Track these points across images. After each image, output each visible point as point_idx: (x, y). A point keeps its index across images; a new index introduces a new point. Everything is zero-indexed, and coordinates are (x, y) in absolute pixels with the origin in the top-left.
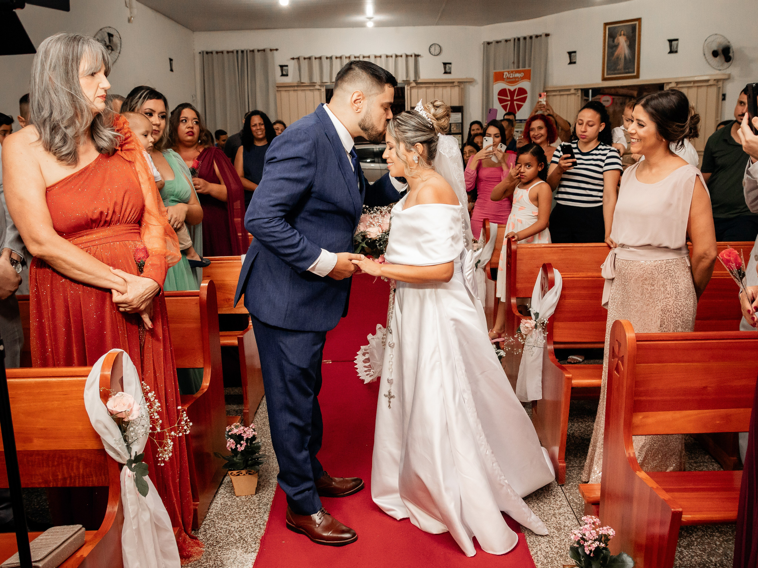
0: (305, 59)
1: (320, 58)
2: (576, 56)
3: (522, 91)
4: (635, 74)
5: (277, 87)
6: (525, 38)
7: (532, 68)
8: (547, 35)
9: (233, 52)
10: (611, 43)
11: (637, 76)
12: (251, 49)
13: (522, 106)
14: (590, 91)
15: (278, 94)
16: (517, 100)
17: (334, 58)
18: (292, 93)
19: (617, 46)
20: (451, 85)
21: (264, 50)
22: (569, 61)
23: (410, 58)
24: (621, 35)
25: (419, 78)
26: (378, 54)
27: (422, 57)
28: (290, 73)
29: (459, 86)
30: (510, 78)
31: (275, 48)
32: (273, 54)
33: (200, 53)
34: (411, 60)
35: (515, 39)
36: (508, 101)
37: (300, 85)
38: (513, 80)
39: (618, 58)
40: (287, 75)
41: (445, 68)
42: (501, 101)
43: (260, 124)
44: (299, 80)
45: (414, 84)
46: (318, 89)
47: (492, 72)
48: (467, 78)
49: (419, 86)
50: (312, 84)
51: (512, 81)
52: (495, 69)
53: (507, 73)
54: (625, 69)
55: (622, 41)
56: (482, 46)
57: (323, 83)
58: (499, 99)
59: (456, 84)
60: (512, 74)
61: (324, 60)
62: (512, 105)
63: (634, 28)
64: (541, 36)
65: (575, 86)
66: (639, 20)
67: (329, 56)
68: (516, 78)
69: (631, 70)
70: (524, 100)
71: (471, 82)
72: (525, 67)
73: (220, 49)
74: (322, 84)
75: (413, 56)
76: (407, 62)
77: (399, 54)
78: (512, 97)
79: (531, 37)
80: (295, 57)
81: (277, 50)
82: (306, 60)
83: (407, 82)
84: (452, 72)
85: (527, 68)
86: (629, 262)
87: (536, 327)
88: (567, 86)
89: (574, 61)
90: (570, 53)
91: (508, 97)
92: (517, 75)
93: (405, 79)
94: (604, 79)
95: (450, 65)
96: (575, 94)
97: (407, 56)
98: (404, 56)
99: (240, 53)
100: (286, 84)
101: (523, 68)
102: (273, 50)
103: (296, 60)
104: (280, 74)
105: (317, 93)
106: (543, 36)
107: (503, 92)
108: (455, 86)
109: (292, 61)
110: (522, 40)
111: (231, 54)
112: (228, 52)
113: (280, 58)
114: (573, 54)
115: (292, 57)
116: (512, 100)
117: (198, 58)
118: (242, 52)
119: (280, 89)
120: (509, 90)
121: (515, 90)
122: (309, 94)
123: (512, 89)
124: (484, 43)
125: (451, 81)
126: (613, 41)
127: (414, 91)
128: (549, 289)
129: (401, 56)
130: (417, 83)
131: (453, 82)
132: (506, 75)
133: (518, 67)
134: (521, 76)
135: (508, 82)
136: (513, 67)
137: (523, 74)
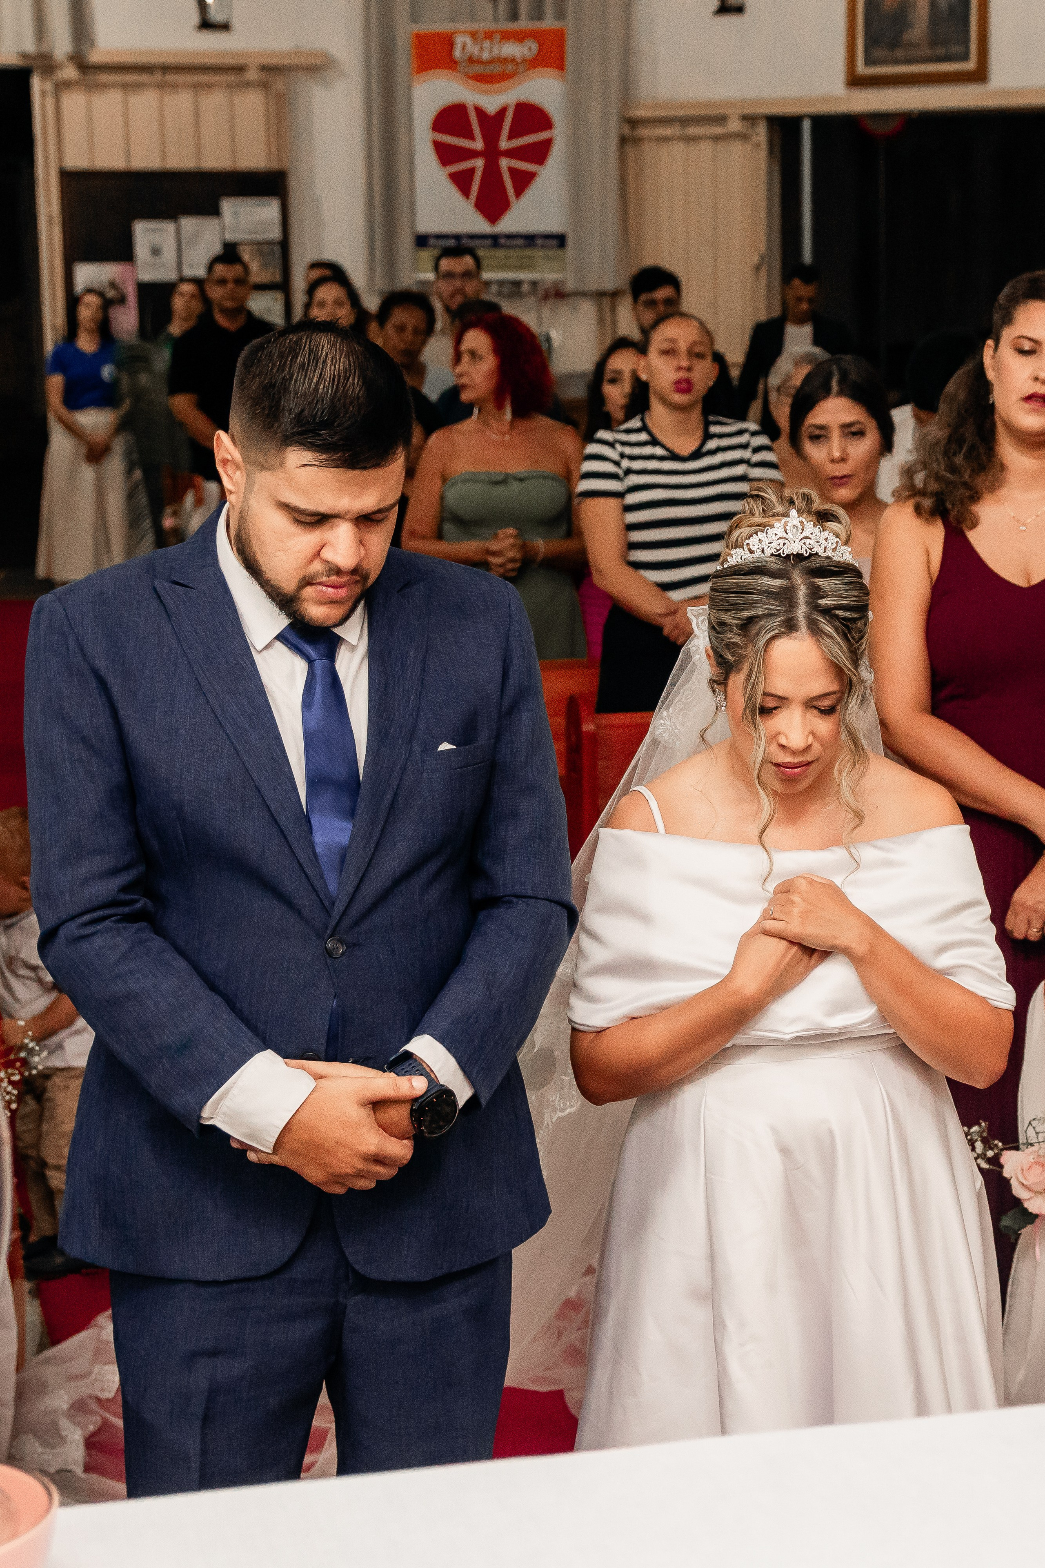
4: (971, 65)
7: (569, 25)
11: (980, 75)
13: (531, 176)
14: (806, 125)
16: (511, 153)
20: (231, 78)
25: (92, 43)
29: (264, 86)
30: (479, 62)
36: (472, 154)
38: (495, 69)
41: (204, 15)
45: (70, 72)
47: (405, 30)
48: (298, 53)
49: (90, 77)
51: (491, 75)
52: (415, 18)
53: (468, 40)
54: (931, 43)
59: (252, 75)
60: (486, 44)
62: (492, 173)
65: (744, 102)
68: (505, 61)
69: (955, 49)
71: (315, 67)
72: (541, 19)
78: (491, 137)
83: (42, 59)
84: (235, 23)
85: (549, 23)
88: (711, 105)
91: (472, 137)
92: (511, 49)
93: (30, 47)
94: (855, 81)
96: (743, 137)
101: (531, 19)
108: (250, 84)
116: (492, 154)
120: (479, 111)
121: (503, 111)
123: (491, 103)
125: (230, 61)
127: (74, 101)
130: (84, 67)
131: (239, 69)
132: (464, 46)
133: (514, 16)
134: (527, 55)
135: (472, 77)
136: (490, 12)
137: (534, 45)
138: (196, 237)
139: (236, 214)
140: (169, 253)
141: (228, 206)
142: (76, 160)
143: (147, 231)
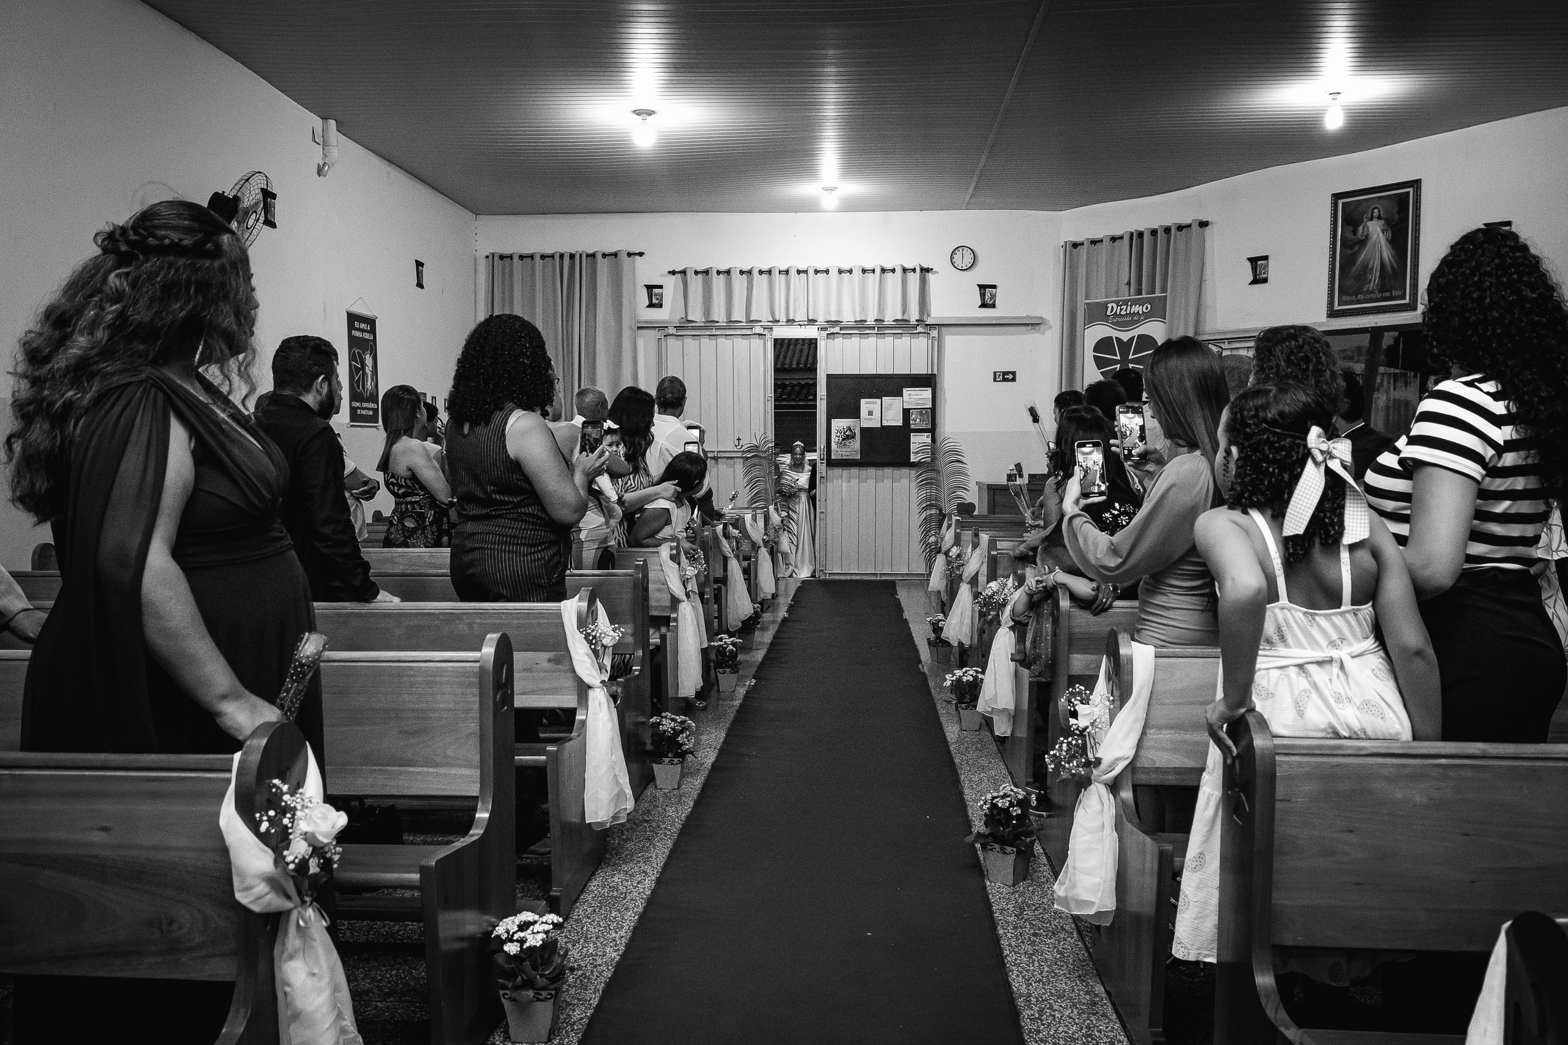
0: (696, 273)
1: (728, 272)
2: (1267, 266)
3: (1146, 342)
4: (1407, 301)
5: (639, 327)
6: (1154, 232)
7: (1168, 294)
8: (1203, 224)
9: (552, 256)
10: (1350, 236)
11: (1412, 306)
12: (590, 251)
16: (1134, 361)
17: (755, 273)
19: (1363, 242)
21: (615, 255)
22: (1251, 278)
23: (911, 275)
24: (1371, 219)
25: (929, 315)
26: (846, 267)
27: (936, 272)
28: (667, 301)
30: (1120, 316)
31: (637, 251)
32: (634, 262)
33: (487, 257)
34: (914, 279)
35: (1132, 235)
36: (1115, 362)
37: (685, 326)
38: (1128, 319)
39: (1366, 268)
40: (660, 306)
41: (983, 296)
42: (1100, 363)
44: (684, 316)
47: (1082, 302)
48: (1029, 317)
50: (710, 324)
52: (1087, 296)
53: (1115, 305)
54: (1381, 291)
55: (1375, 229)
56: (1062, 250)
57: (731, 322)
58: (1096, 359)
60: (1124, 307)
61: (735, 276)
63: (1403, 200)
64: (1189, 226)
66: (1416, 184)
67: (746, 268)
68: (1134, 314)
71: (1037, 324)
73: (528, 252)
75: (918, 270)
76: (904, 283)
77: (888, 266)
78: (1124, 354)
79: (1167, 230)
80: (677, 270)
81: (641, 254)
82: (700, 276)
84: (998, 303)
85: (1158, 295)
89: (1263, 276)
90: (1253, 261)
91: (1114, 354)
92: (1136, 309)
94: (1332, 314)
95: (994, 290)
97: (905, 270)
98: (899, 271)
99: (567, 259)
100: (656, 322)
101: (1149, 293)
102: (635, 254)
103: (679, 276)
104: (646, 302)
106: (1195, 227)
107: (1104, 345)
109: (672, 278)
110: (1147, 238)
111: (548, 260)
112: (543, 257)
113: (647, 271)
114: (1260, 263)
115: (671, 270)
116: (1124, 362)
117: (483, 266)
118: (572, 256)
120: (1119, 341)
121: (1132, 339)
123: (1125, 336)
124: (1065, 246)
125: (993, 322)
126: (1355, 232)
129: (893, 271)
132: (1112, 309)
133: (1139, 292)
134: (1145, 311)
135: (1118, 324)
136: (1127, 293)
137: (1149, 306)
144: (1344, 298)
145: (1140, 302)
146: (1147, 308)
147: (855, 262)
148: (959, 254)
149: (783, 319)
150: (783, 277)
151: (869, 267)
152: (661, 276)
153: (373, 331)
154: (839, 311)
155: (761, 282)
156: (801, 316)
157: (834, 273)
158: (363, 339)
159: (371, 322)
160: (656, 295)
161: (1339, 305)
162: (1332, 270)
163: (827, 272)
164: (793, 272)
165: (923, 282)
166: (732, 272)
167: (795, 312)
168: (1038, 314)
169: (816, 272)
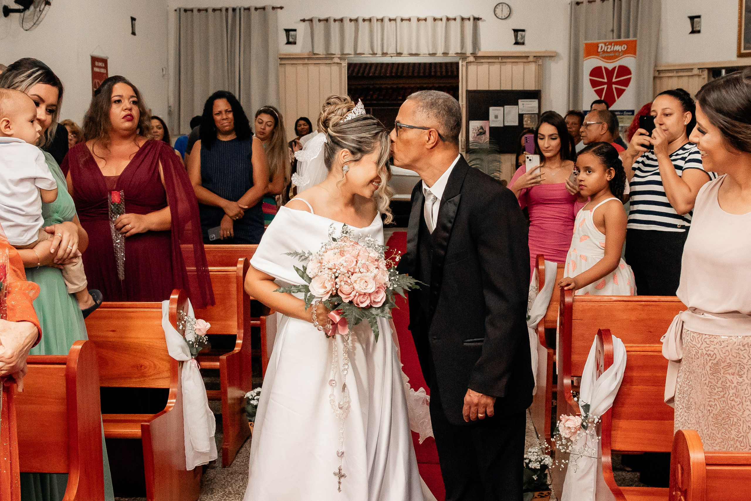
0: (320, 20)
1: (341, 20)
2: (699, 22)
3: (624, 71)
5: (281, 59)
7: (638, 39)
9: (220, 10)
12: (246, 6)
13: (624, 90)
14: (723, 71)
15: (281, 69)
16: (616, 83)
17: (360, 21)
18: (300, 68)
20: (525, 60)
21: (264, 8)
22: (690, 30)
23: (467, 22)
25: (479, 50)
26: (422, 16)
27: (484, 21)
28: (299, 40)
29: (535, 62)
30: (607, 52)
31: (279, 6)
32: (276, 14)
33: (176, 10)
34: (469, 25)
36: (603, 83)
37: (312, 57)
38: (612, 54)
40: (295, 43)
41: (516, 37)
42: (594, 84)
43: (226, 111)
44: (311, 50)
45: (471, 59)
46: (337, 63)
47: (583, 43)
48: (547, 52)
49: (478, 61)
50: (329, 56)
51: (610, 56)
52: (586, 39)
53: (603, 46)
56: (569, 6)
58: (591, 81)
59: (531, 59)
60: (609, 46)
61: (347, 23)
62: (610, 89)
65: (699, 64)
67: (354, 17)
68: (616, 51)
70: (626, 83)
71: (552, 56)
72: (628, 37)
73: (203, 6)
74: (343, 56)
75: (472, 19)
76: (463, 27)
77: (451, 16)
80: (306, 19)
81: (281, 8)
82: (322, 23)
83: (463, 56)
84: (526, 42)
85: (631, 39)
86: (704, 337)
87: (584, 427)
88: (688, 65)
89: (698, 29)
90: (692, 18)
91: (603, 78)
92: (617, 48)
93: (459, 51)
94: (741, 55)
95: (523, 33)
96: (699, 76)
97: (463, 19)
98: (459, 20)
99: (230, 12)
100: (292, 55)
101: (625, 37)
102: (277, 8)
103: (307, 23)
104: (285, 41)
105: (335, 68)
107: (596, 72)
108: (531, 62)
109: (303, 24)
111: (218, 12)
112: (214, 10)
113: (285, 20)
114: (696, 20)
115: (302, 18)
116: (610, 83)
117: (173, 18)
118: (234, 10)
119: (283, 62)
120: (606, 69)
121: (615, 68)
122: (324, 69)
123: (610, 67)
124: (571, 3)
125: (524, 55)
127: (472, 68)
128: (605, 369)
129: (455, 19)
130: (476, 57)
131: (528, 57)
132: (602, 47)
133: (619, 37)
134: (623, 49)
135: (604, 58)
136: (611, 36)
137: (626, 47)
138: (510, 112)
139: (523, 104)
140: (501, 118)
141: (520, 102)
142: (471, 87)
143: (493, 110)
144: (748, 45)
145: (620, 44)
146: (624, 48)
147: (429, 13)
148: (500, 7)
149: (379, 52)
150: (379, 23)
151: (438, 16)
152: (296, 23)
153: (106, 67)
154: (418, 47)
155: (364, 27)
156: (391, 50)
157: (414, 21)
158: (100, 73)
159: (105, 61)
160: (292, 35)
161: (745, 49)
162: (740, 26)
163: (409, 20)
164: (386, 20)
165: (475, 29)
166: (344, 20)
167: (387, 49)
168: (554, 49)
169: (402, 20)
